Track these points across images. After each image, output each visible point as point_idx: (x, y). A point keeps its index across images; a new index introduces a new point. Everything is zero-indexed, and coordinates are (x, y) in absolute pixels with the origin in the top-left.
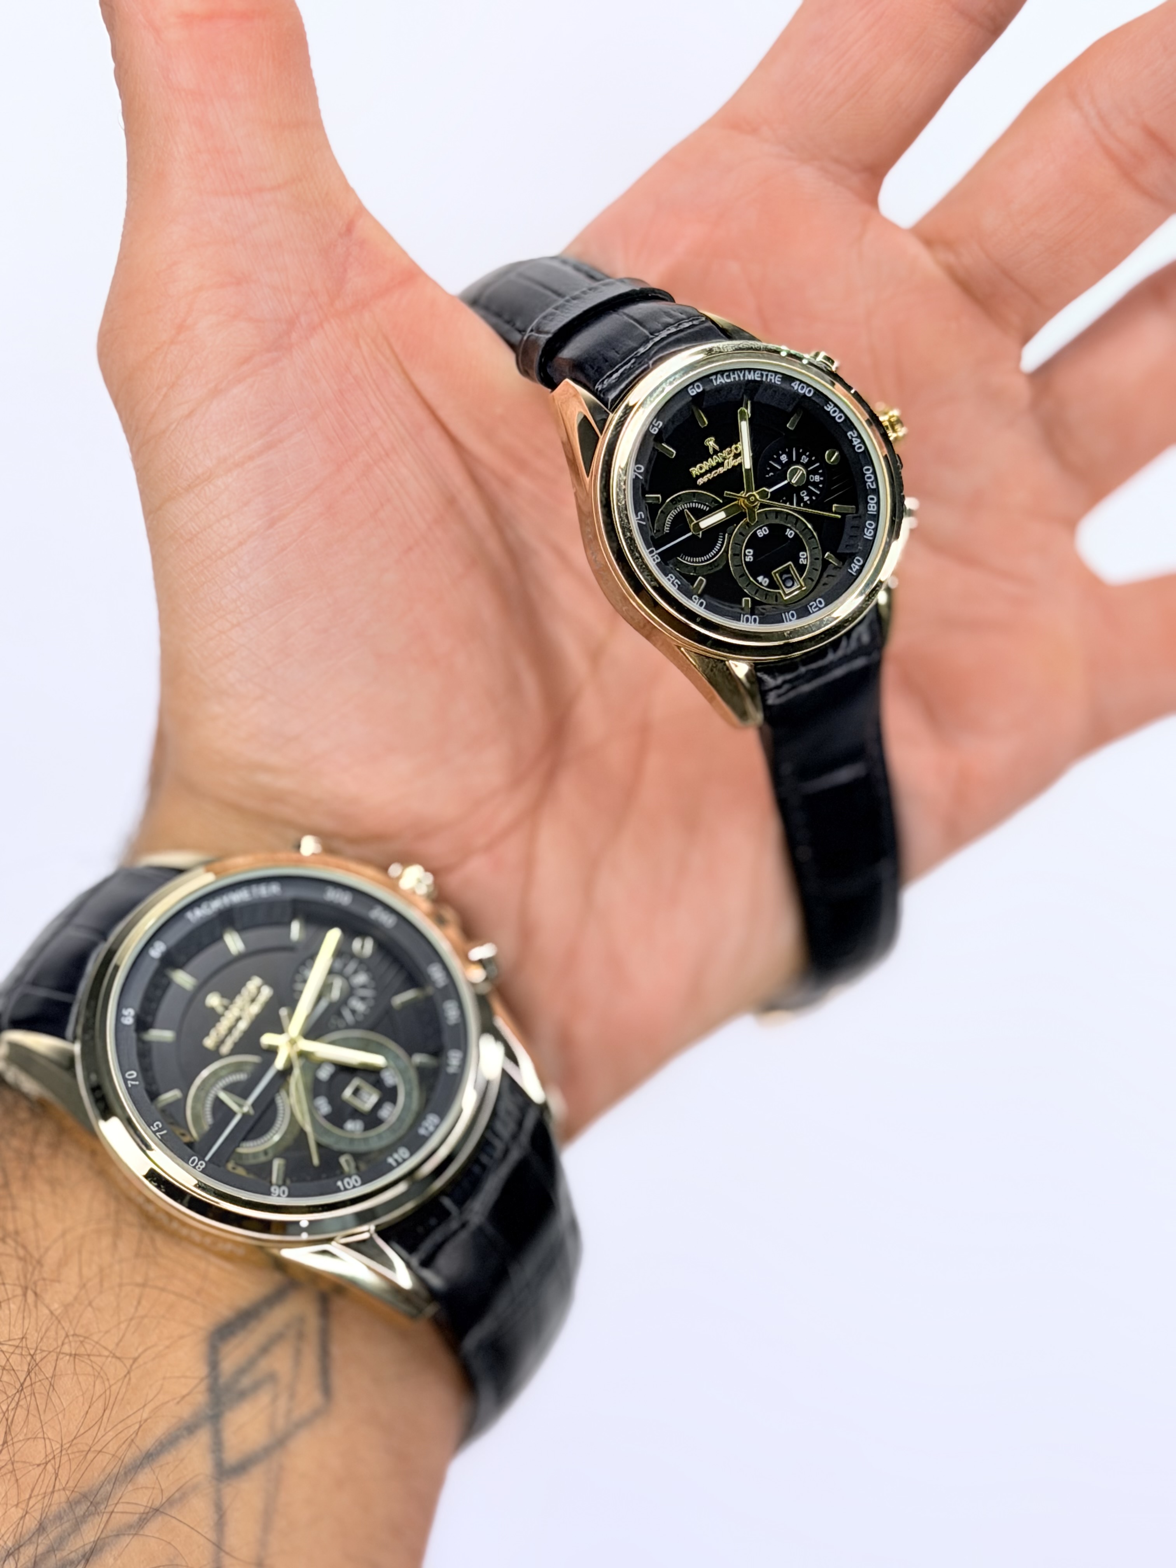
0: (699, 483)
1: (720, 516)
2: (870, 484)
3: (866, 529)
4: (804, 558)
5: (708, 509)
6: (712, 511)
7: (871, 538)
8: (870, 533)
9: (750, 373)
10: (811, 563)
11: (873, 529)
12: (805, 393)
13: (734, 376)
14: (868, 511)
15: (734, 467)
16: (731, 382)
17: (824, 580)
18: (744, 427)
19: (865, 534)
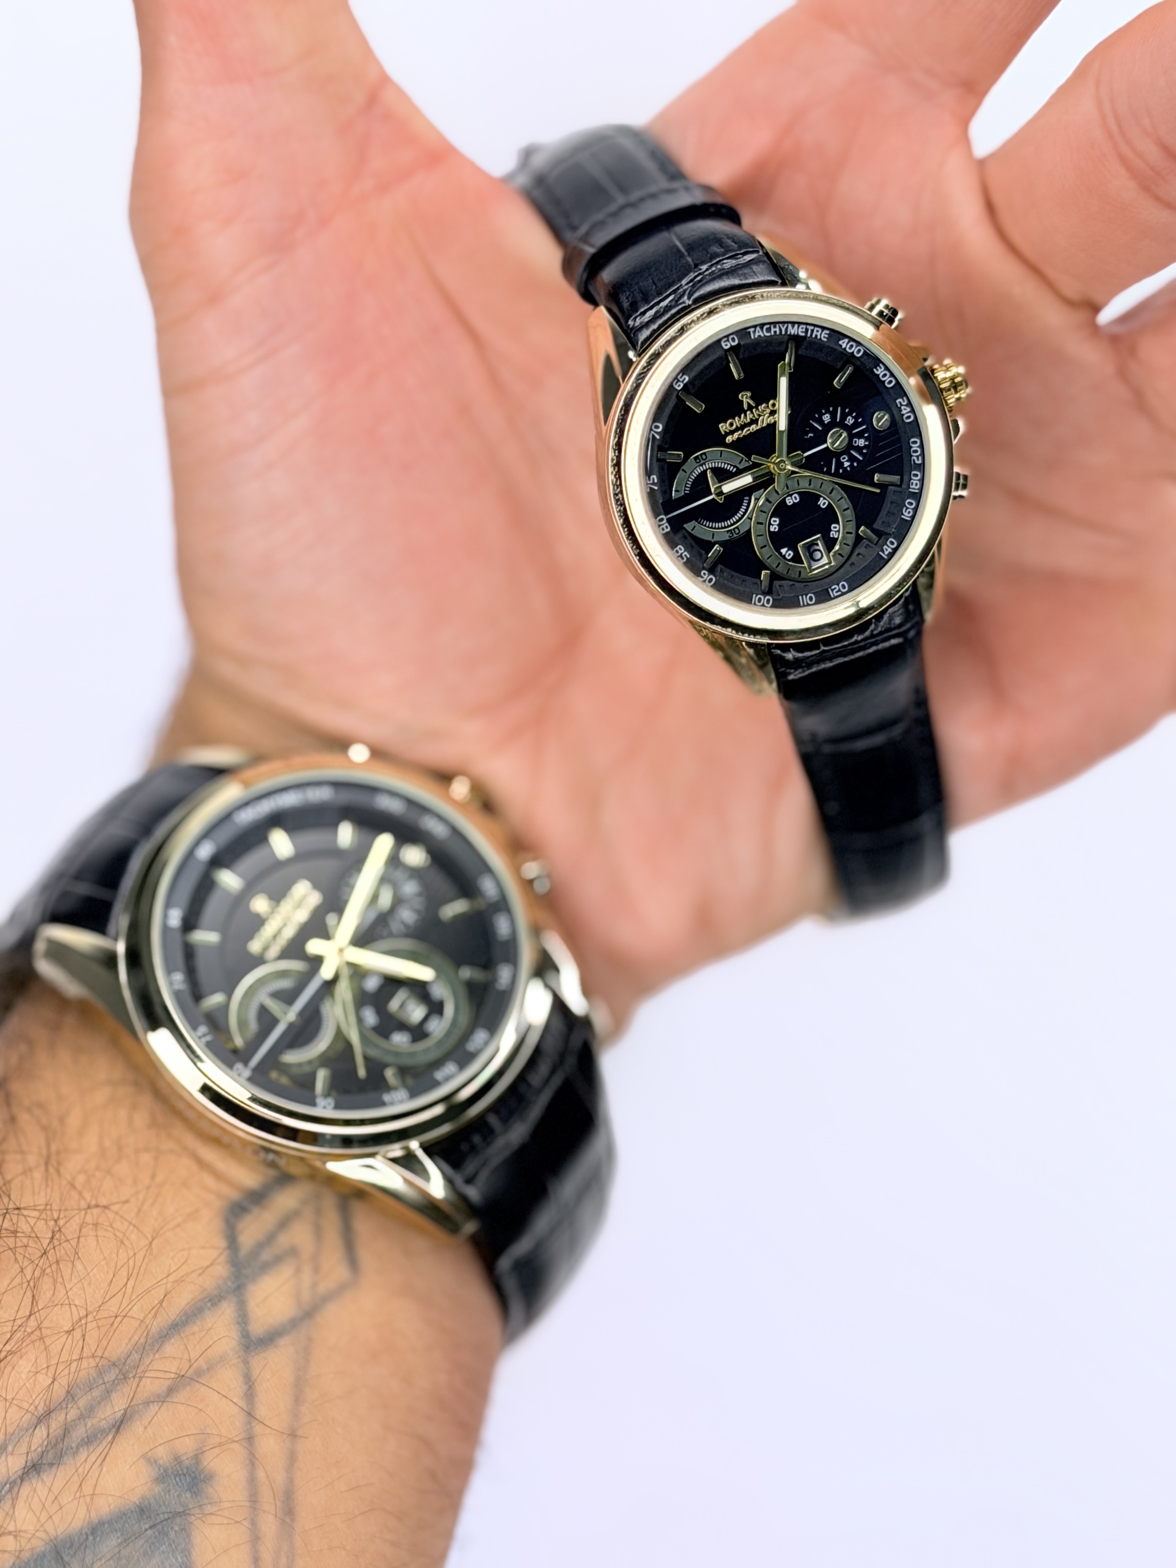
0: (729, 440)
1: (746, 480)
2: (915, 458)
3: (905, 509)
4: (837, 531)
5: (735, 469)
6: (739, 472)
7: (909, 519)
8: (909, 512)
9: (793, 327)
10: (843, 537)
11: (913, 509)
12: (853, 352)
13: (775, 330)
14: (909, 488)
15: (768, 425)
16: (771, 335)
17: (854, 558)
18: (783, 383)
19: (903, 514)
